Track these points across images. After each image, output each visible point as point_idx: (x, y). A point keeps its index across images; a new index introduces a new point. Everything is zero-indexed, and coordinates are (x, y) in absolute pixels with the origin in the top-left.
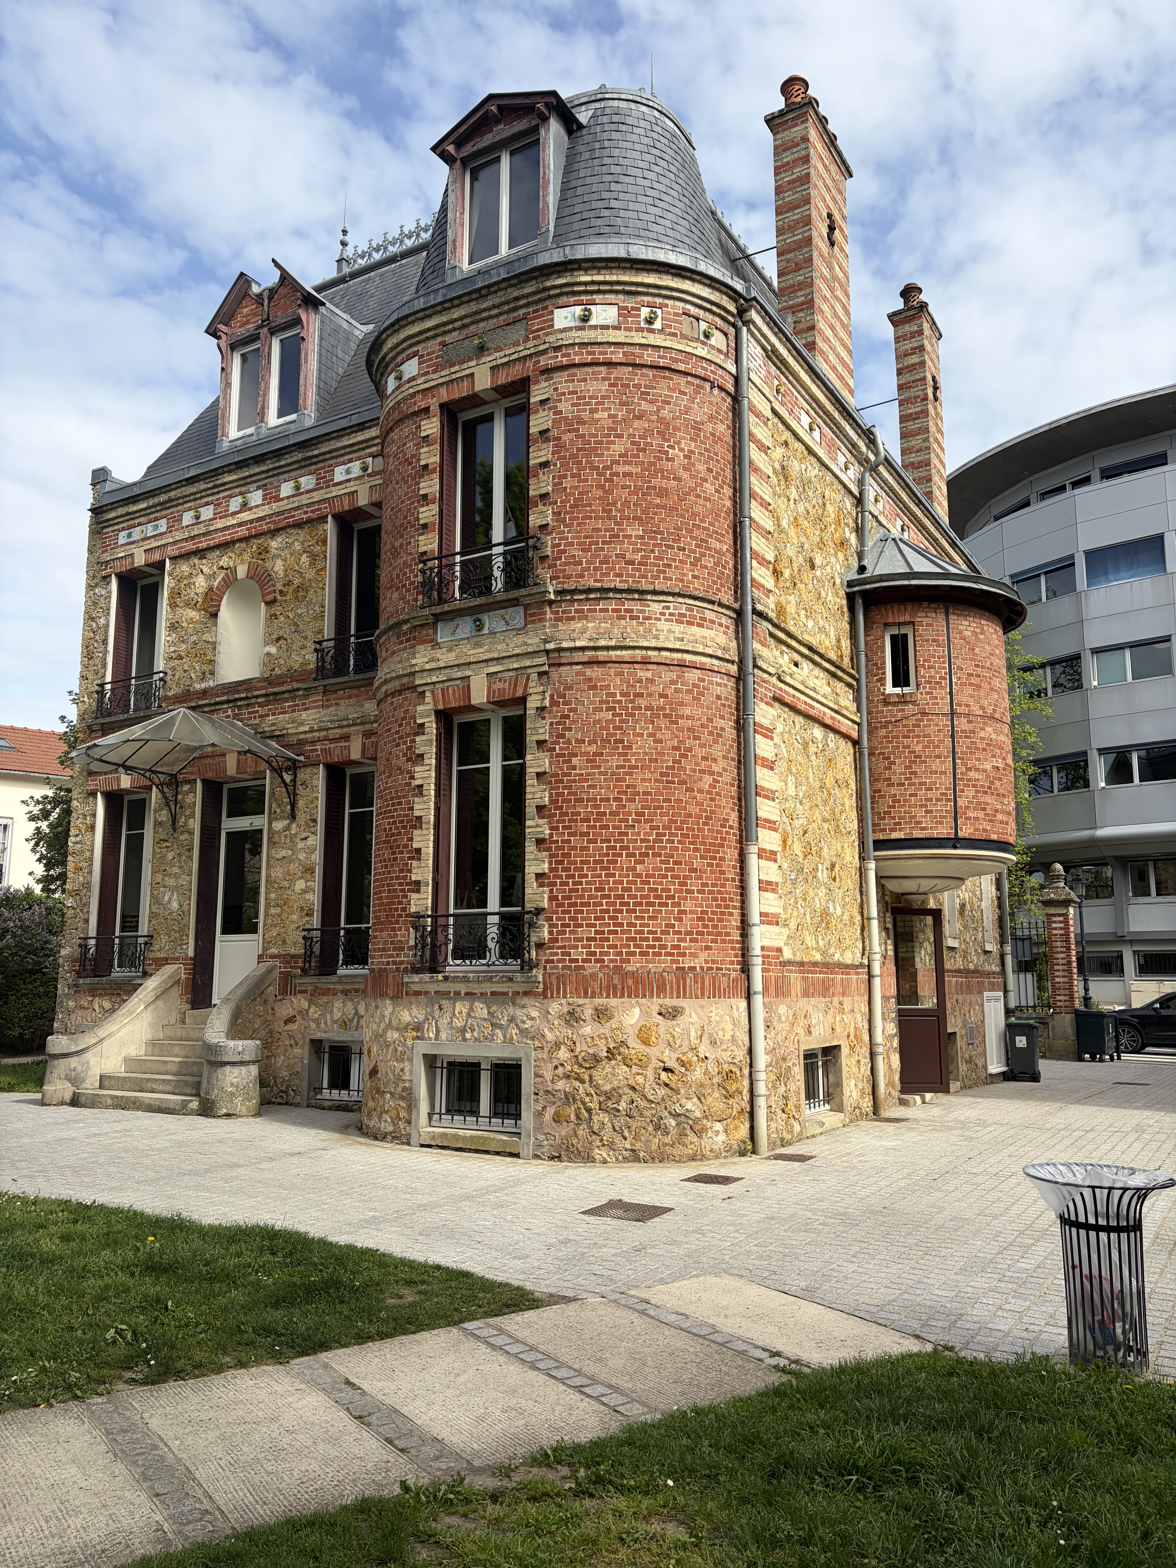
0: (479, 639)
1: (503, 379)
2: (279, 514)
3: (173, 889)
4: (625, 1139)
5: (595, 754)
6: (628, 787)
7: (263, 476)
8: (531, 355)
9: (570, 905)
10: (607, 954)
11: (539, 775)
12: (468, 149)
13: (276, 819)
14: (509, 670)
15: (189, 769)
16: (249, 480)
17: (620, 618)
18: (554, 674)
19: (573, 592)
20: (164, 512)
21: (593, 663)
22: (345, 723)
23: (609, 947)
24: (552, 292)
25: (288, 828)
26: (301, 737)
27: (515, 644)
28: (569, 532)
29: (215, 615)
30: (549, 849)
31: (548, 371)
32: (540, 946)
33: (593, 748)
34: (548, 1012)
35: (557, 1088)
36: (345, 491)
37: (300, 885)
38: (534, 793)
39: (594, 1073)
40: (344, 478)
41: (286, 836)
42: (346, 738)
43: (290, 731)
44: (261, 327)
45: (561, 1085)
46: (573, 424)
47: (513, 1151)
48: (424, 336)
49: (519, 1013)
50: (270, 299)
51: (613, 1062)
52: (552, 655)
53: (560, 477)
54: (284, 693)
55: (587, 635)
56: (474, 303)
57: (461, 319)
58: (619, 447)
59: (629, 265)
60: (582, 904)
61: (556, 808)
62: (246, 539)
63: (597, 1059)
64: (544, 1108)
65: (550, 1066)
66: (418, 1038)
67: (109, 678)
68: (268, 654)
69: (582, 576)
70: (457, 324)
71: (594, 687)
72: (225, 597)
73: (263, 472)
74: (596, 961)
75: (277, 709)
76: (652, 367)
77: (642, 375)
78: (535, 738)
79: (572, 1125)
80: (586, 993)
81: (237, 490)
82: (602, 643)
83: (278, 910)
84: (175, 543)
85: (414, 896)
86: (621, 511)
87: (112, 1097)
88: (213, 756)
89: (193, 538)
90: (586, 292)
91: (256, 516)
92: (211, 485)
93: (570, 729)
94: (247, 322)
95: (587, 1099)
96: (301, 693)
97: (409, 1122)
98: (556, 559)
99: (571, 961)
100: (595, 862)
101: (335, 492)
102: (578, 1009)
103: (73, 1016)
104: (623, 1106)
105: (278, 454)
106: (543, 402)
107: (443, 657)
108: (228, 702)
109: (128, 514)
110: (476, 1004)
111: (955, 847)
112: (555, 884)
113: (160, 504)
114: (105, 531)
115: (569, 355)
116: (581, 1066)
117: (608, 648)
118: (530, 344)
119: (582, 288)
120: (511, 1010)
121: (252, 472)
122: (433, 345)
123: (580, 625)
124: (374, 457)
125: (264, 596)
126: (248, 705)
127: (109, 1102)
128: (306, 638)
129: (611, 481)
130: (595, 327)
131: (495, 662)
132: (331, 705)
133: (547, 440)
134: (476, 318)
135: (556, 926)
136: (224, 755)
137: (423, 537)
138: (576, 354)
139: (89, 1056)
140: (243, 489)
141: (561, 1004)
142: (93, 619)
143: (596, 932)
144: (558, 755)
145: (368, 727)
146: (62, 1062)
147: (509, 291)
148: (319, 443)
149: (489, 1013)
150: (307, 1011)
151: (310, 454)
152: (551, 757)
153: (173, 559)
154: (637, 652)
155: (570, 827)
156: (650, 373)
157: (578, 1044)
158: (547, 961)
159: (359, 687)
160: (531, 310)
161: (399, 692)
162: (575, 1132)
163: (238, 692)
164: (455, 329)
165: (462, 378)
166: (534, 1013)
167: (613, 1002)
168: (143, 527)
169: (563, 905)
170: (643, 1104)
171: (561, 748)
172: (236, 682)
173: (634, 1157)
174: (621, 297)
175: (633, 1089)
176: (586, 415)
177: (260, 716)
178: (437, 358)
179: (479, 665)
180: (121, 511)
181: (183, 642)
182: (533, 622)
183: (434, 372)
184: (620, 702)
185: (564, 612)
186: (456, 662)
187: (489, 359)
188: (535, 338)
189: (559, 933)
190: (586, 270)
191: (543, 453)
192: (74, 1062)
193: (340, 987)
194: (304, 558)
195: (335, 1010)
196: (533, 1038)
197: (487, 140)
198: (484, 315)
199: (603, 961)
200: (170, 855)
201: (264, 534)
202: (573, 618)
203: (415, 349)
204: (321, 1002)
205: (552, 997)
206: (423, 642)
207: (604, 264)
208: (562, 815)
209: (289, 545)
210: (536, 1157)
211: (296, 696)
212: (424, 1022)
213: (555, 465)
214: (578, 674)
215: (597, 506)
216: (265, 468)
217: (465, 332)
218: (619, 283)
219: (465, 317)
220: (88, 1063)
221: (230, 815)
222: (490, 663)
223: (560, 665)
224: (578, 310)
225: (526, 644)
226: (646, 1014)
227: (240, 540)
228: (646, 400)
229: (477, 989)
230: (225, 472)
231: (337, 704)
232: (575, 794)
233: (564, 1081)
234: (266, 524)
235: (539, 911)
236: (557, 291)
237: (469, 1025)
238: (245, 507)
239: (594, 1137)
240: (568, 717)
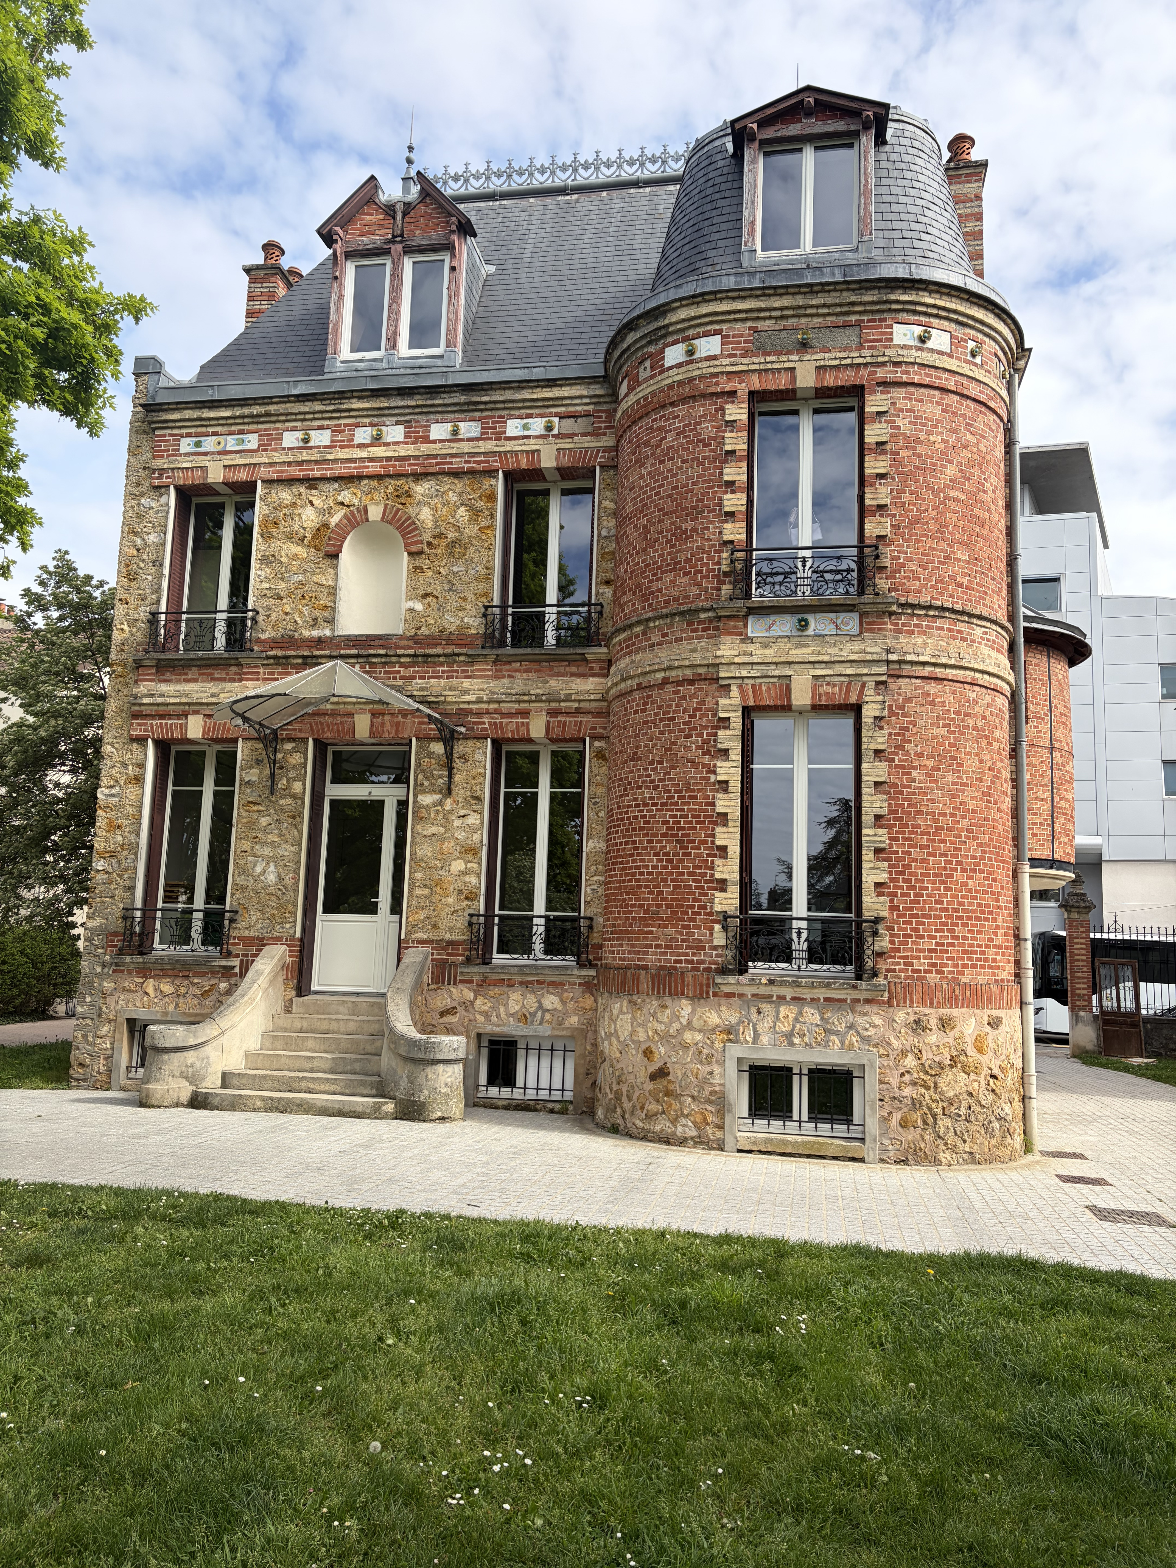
0: (803, 639)
1: (830, 381)
2: (428, 457)
3: (268, 860)
4: (965, 1142)
5: (933, 769)
6: (961, 803)
7: (407, 411)
8: (866, 365)
9: (911, 916)
10: (946, 965)
11: (877, 784)
12: (770, 133)
13: (423, 792)
14: (840, 675)
15: (296, 726)
16: (386, 412)
17: (954, 638)
18: (893, 684)
19: (913, 606)
20: (255, 427)
21: (931, 678)
22: (526, 698)
23: (948, 959)
24: (894, 306)
25: (440, 803)
26: (462, 706)
27: (851, 650)
28: (908, 546)
29: (334, 556)
30: (888, 859)
31: (885, 384)
32: (880, 954)
33: (931, 763)
34: (894, 1021)
35: (904, 1094)
36: (524, 448)
37: (458, 866)
38: (872, 802)
39: (940, 1080)
40: (521, 434)
41: (437, 812)
42: (525, 713)
43: (449, 699)
44: (392, 241)
45: (908, 1091)
46: (912, 442)
47: (856, 1156)
48: (732, 316)
49: (860, 1020)
50: (405, 214)
51: (955, 1070)
52: (892, 666)
53: (898, 491)
54: (439, 656)
55: (929, 651)
56: (800, 296)
57: (781, 309)
58: (951, 471)
59: (966, 297)
60: (924, 916)
61: (895, 819)
62: (379, 477)
63: (941, 1066)
64: (890, 1113)
65: (896, 1074)
66: (730, 1041)
67: (163, 608)
68: (411, 610)
69: (920, 592)
70: (774, 314)
71: (932, 703)
72: (349, 538)
73: (408, 407)
74: (938, 972)
75: (428, 672)
76: (975, 400)
77: (967, 406)
78: (873, 747)
79: (919, 1131)
80: (932, 1003)
81: (368, 420)
82: (943, 660)
83: (426, 891)
84: (271, 465)
85: (718, 894)
86: (952, 534)
87: (263, 1098)
88: (334, 714)
89: (300, 463)
90: (926, 314)
91: (396, 454)
92: (332, 408)
93: (910, 742)
94: (372, 233)
95: (934, 1105)
96: (462, 658)
97: (721, 1127)
98: (895, 571)
99: (913, 971)
100: (935, 875)
101: (509, 446)
102: (924, 1018)
103: (111, 1001)
104: (963, 1111)
105: (433, 391)
106: (879, 414)
107: (757, 652)
108: (357, 656)
109: (200, 419)
110: (806, 1009)
111: (1051, 868)
112: (896, 895)
113: (251, 416)
114: (158, 432)
115: (908, 373)
116: (927, 1073)
117: (945, 666)
118: (865, 353)
119: (924, 309)
120: (850, 1017)
121: (393, 404)
122: (742, 328)
123: (920, 640)
124: (560, 418)
125: (406, 545)
126: (385, 663)
127: (259, 1104)
128: (465, 599)
129: (944, 504)
130: (931, 350)
131: (824, 665)
132: (504, 677)
133: (884, 452)
134: (799, 312)
135: (898, 936)
136: (351, 715)
137: (729, 525)
138: (915, 373)
139: (208, 1050)
140: (376, 420)
141: (908, 1014)
142: (136, 534)
143: (937, 944)
144: (897, 766)
145: (554, 705)
146: (176, 1057)
147: (845, 294)
148: (491, 389)
149: (822, 1019)
150: (472, 1003)
151: (478, 399)
152: (890, 767)
153: (267, 482)
154: (968, 673)
155: (910, 839)
156: (972, 405)
157: (923, 1052)
158: (888, 970)
159: (540, 662)
160: (866, 318)
161: (691, 682)
162: (922, 1137)
163: (370, 647)
164: (770, 318)
165: (779, 370)
166: (878, 1021)
167: (955, 1012)
168: (221, 438)
169: (904, 915)
170: (977, 1109)
171: (900, 760)
172: (367, 636)
173: (973, 1159)
174: (953, 325)
175: (971, 1094)
176: (923, 436)
177: (401, 678)
178: (745, 342)
179: (803, 666)
180: (188, 414)
181: (282, 579)
182: (871, 630)
183: (742, 356)
184: (953, 719)
185: (903, 625)
186: (775, 660)
187: (815, 357)
188: (870, 348)
189: (900, 943)
190: (931, 292)
191: (881, 464)
192: (190, 1057)
193: (518, 978)
194: (462, 511)
195: (511, 1002)
196: (876, 1046)
197: (794, 129)
198: (809, 311)
199: (943, 972)
200: (264, 821)
201: (407, 475)
202: (912, 632)
203: (717, 327)
204: (491, 993)
205: (898, 1006)
206: (730, 634)
207: (947, 291)
208: (901, 826)
209: (441, 494)
210: (882, 1161)
211: (455, 662)
212: (738, 1024)
213: (893, 478)
214: (917, 687)
215: (933, 526)
216: (413, 403)
217: (783, 323)
218: (955, 312)
219: (787, 308)
220: (208, 1058)
221: (334, 781)
222: (817, 666)
223: (899, 676)
224: (918, 330)
225: (864, 651)
226: (979, 1024)
227: (370, 477)
228: (969, 431)
229: (807, 994)
230: (353, 397)
231: (510, 676)
232: (915, 806)
233: (910, 1088)
234: (410, 465)
235: (877, 920)
236: (900, 307)
237: (797, 1030)
238: (377, 440)
239: (939, 1141)
240: (907, 729)
